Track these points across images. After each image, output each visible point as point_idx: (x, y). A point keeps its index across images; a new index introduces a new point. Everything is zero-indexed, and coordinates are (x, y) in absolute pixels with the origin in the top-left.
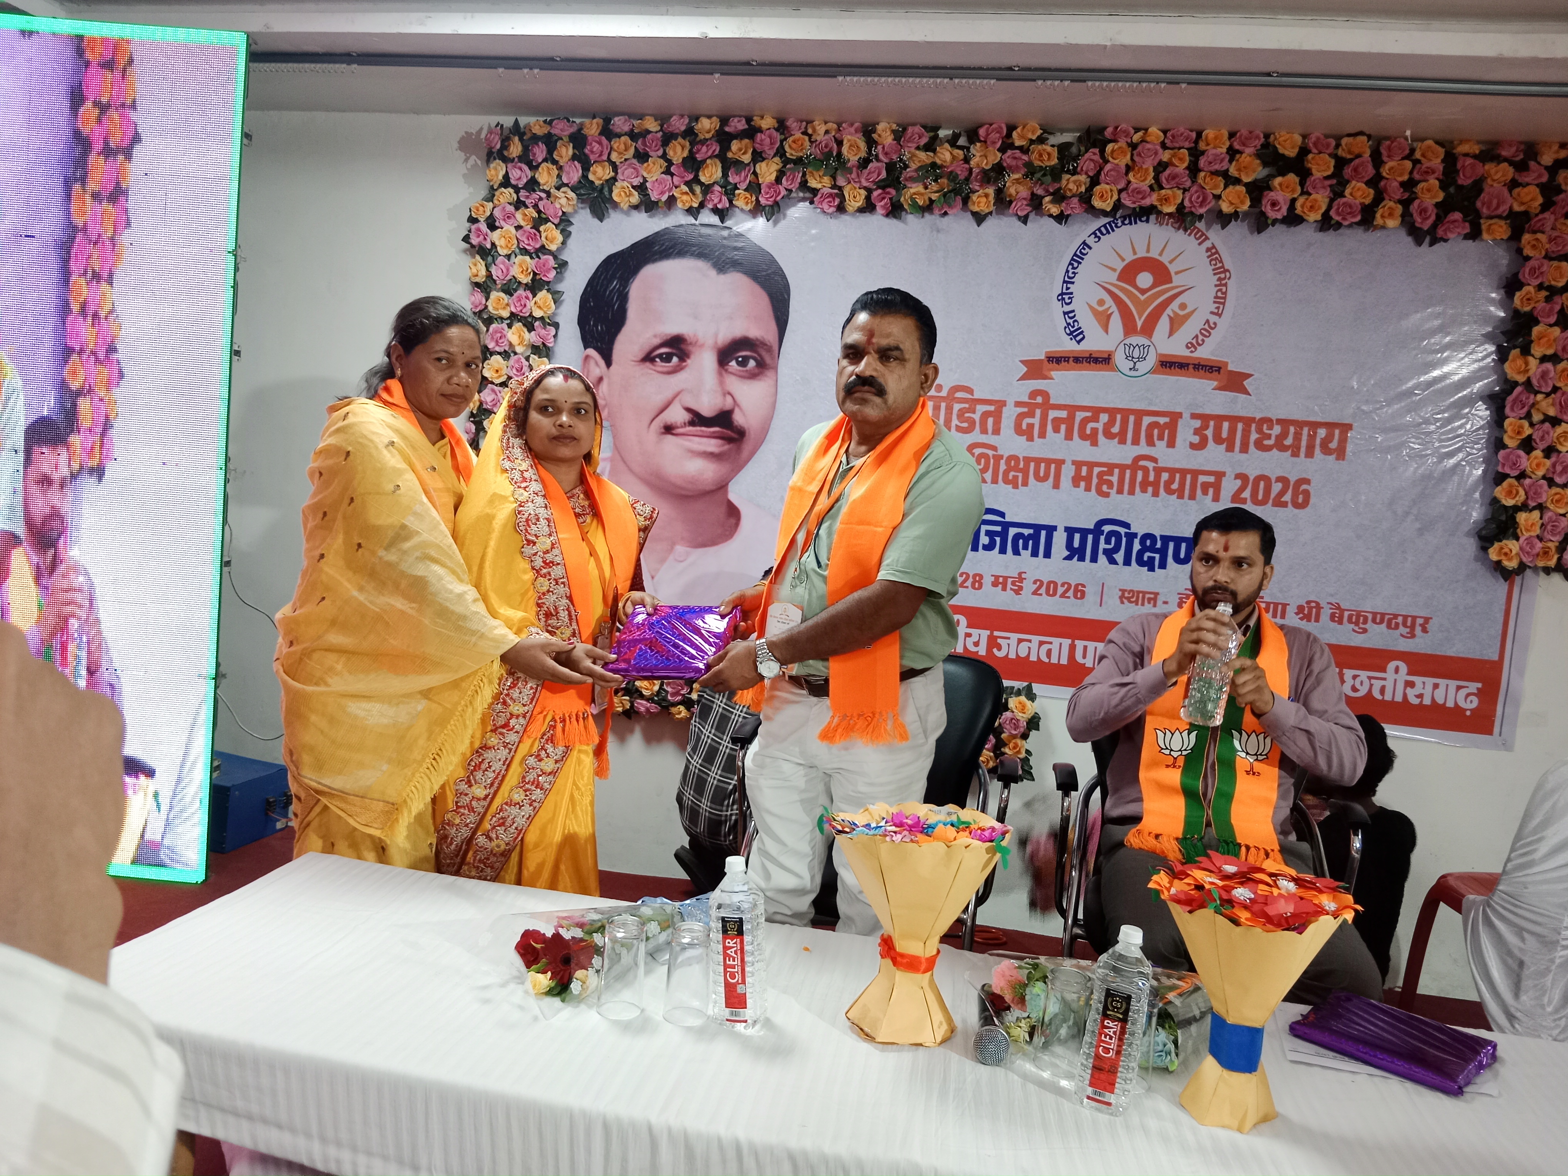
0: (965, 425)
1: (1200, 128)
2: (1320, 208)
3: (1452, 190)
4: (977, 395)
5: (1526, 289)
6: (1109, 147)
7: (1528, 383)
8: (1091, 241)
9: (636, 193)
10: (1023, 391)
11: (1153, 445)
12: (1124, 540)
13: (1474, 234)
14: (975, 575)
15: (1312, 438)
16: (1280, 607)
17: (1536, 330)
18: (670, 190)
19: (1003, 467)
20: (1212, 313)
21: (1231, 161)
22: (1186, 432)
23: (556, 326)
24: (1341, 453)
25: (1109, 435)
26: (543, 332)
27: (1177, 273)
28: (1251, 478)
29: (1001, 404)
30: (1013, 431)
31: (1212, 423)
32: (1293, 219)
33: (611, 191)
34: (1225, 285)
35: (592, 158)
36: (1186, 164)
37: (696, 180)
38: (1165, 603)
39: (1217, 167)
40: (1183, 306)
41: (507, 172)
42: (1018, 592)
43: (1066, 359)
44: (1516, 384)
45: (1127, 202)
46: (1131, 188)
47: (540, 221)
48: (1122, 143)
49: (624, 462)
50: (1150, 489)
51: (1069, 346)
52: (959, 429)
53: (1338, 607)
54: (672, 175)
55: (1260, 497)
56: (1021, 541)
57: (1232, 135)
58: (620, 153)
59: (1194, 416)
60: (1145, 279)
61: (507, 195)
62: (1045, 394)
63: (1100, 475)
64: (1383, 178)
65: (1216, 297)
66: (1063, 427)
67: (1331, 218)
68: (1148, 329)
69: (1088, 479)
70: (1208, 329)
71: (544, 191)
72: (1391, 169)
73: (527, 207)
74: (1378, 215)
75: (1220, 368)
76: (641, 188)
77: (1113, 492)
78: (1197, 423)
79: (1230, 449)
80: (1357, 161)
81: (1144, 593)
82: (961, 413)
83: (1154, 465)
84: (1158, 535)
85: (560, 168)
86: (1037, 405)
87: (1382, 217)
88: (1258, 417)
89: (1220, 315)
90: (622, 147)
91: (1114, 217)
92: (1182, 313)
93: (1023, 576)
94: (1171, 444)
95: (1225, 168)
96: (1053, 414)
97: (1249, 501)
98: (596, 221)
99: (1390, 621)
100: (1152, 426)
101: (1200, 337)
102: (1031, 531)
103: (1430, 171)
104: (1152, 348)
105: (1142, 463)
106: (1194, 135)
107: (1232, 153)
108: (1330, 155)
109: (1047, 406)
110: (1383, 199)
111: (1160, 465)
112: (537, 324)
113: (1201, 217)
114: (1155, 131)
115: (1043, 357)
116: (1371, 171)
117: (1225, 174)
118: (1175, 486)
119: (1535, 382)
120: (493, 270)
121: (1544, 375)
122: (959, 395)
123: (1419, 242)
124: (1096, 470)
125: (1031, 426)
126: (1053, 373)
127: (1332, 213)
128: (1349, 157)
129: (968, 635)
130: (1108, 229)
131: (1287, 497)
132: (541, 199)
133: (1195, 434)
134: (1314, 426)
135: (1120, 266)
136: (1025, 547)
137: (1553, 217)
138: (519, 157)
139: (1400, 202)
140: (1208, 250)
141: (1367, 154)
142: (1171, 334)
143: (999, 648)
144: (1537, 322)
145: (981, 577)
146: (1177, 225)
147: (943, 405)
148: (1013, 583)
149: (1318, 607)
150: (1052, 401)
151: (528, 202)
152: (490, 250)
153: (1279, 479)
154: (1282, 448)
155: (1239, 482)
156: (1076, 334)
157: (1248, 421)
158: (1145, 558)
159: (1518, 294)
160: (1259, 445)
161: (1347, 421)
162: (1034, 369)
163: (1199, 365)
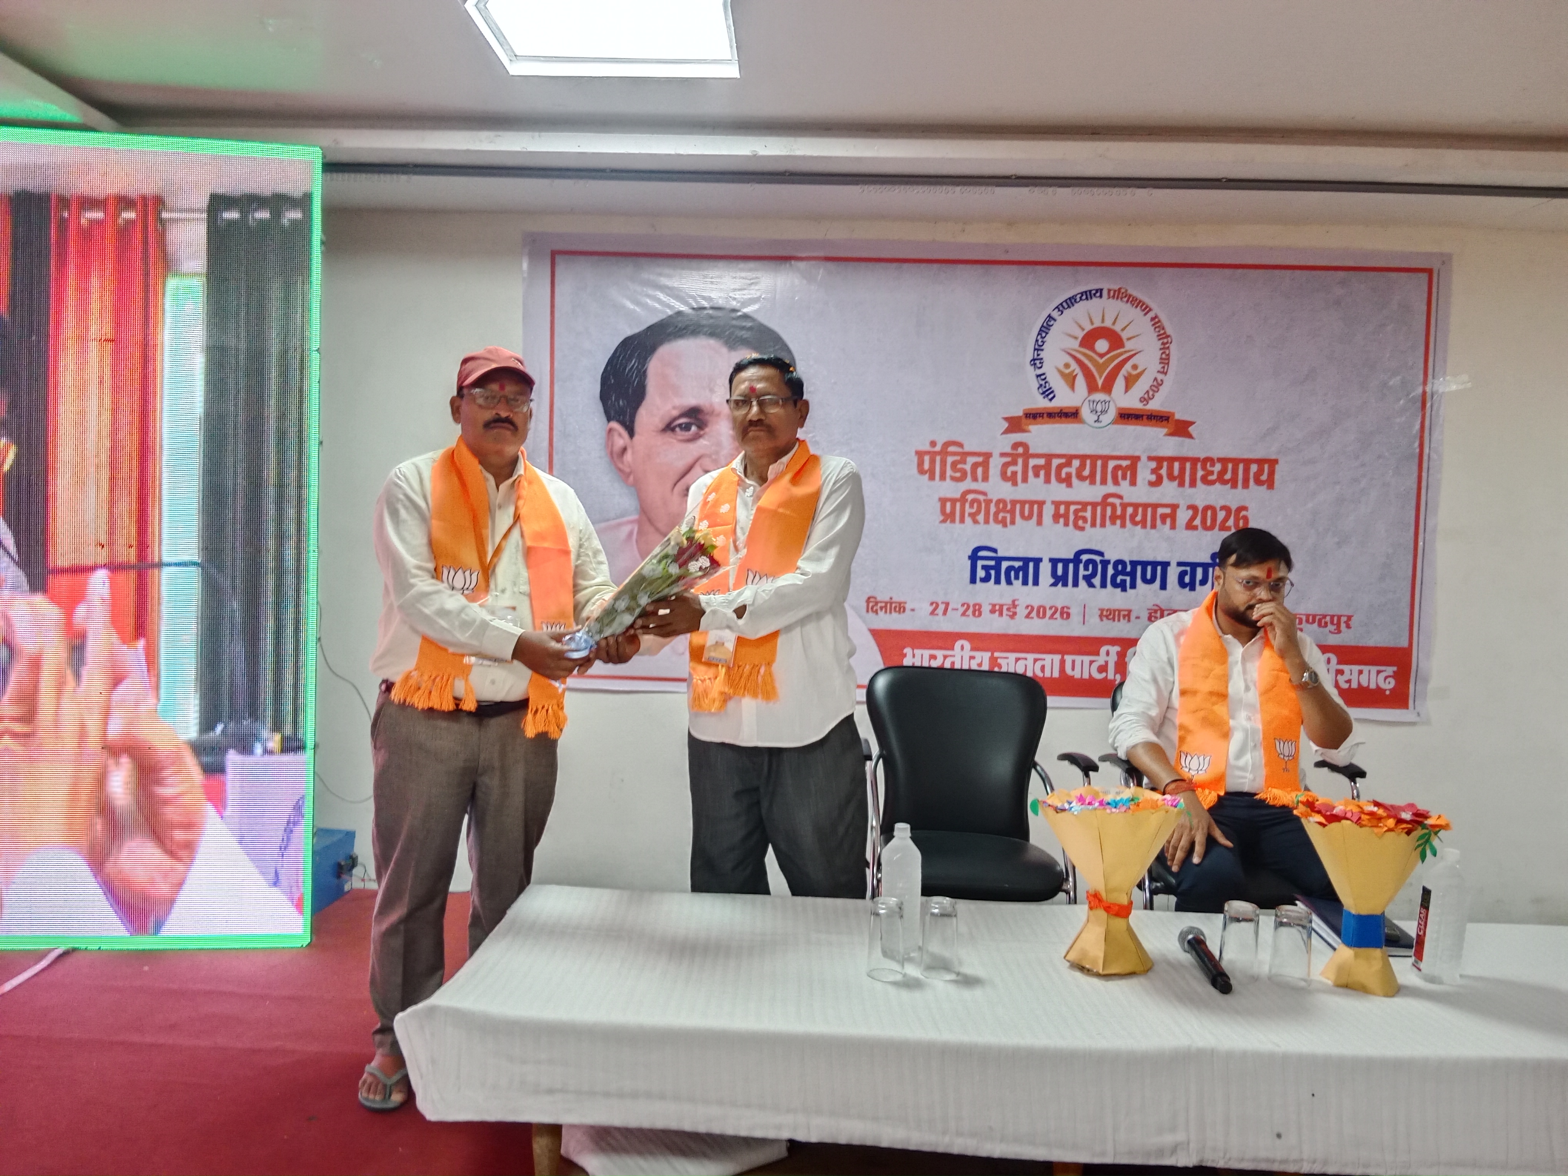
0: (958, 475)
4: (967, 448)
8: (1055, 314)
10: (1005, 443)
11: (1118, 484)
12: (1100, 567)
14: (975, 605)
15: (1247, 471)
19: (993, 509)
22: (1144, 473)
24: (1270, 484)
25: (1081, 478)
27: (1129, 339)
28: (1200, 509)
29: (987, 456)
30: (999, 478)
31: (1165, 464)
34: (1168, 348)
38: (1138, 618)
40: (1135, 367)
43: (1041, 415)
49: (652, 523)
50: (1118, 522)
51: (1042, 403)
52: (953, 479)
56: (1013, 573)
59: (1150, 459)
60: (1102, 345)
62: (1025, 446)
63: (1076, 512)
65: (1161, 359)
66: (1042, 473)
68: (1108, 387)
69: (1066, 516)
70: (1157, 385)
75: (1169, 418)
77: (1088, 526)
78: (1153, 465)
79: (1181, 484)
81: (1119, 611)
82: (954, 465)
83: (1120, 501)
86: (1019, 455)
88: (1202, 457)
89: (1166, 373)
92: (1134, 373)
93: (1017, 602)
94: (1133, 483)
96: (1032, 462)
97: (1200, 527)
99: (1320, 621)
100: (1117, 468)
104: (1112, 403)
105: (1111, 500)
109: (1027, 455)
111: (1126, 500)
115: (1021, 413)
118: (1139, 518)
122: (952, 449)
125: (1014, 474)
126: (1029, 427)
129: (972, 657)
130: (1069, 304)
131: (1231, 522)
133: (1152, 473)
134: (1247, 462)
135: (1080, 334)
136: (1017, 578)
140: (1152, 319)
142: (1126, 391)
143: (1000, 665)
145: (980, 606)
147: (938, 459)
148: (1008, 610)
150: (1031, 451)
153: (1223, 508)
154: (1225, 482)
155: (1190, 512)
156: (1048, 393)
157: (1194, 461)
158: (1118, 581)
160: (1205, 481)
161: (1273, 457)
162: (1015, 425)
163: (1151, 415)
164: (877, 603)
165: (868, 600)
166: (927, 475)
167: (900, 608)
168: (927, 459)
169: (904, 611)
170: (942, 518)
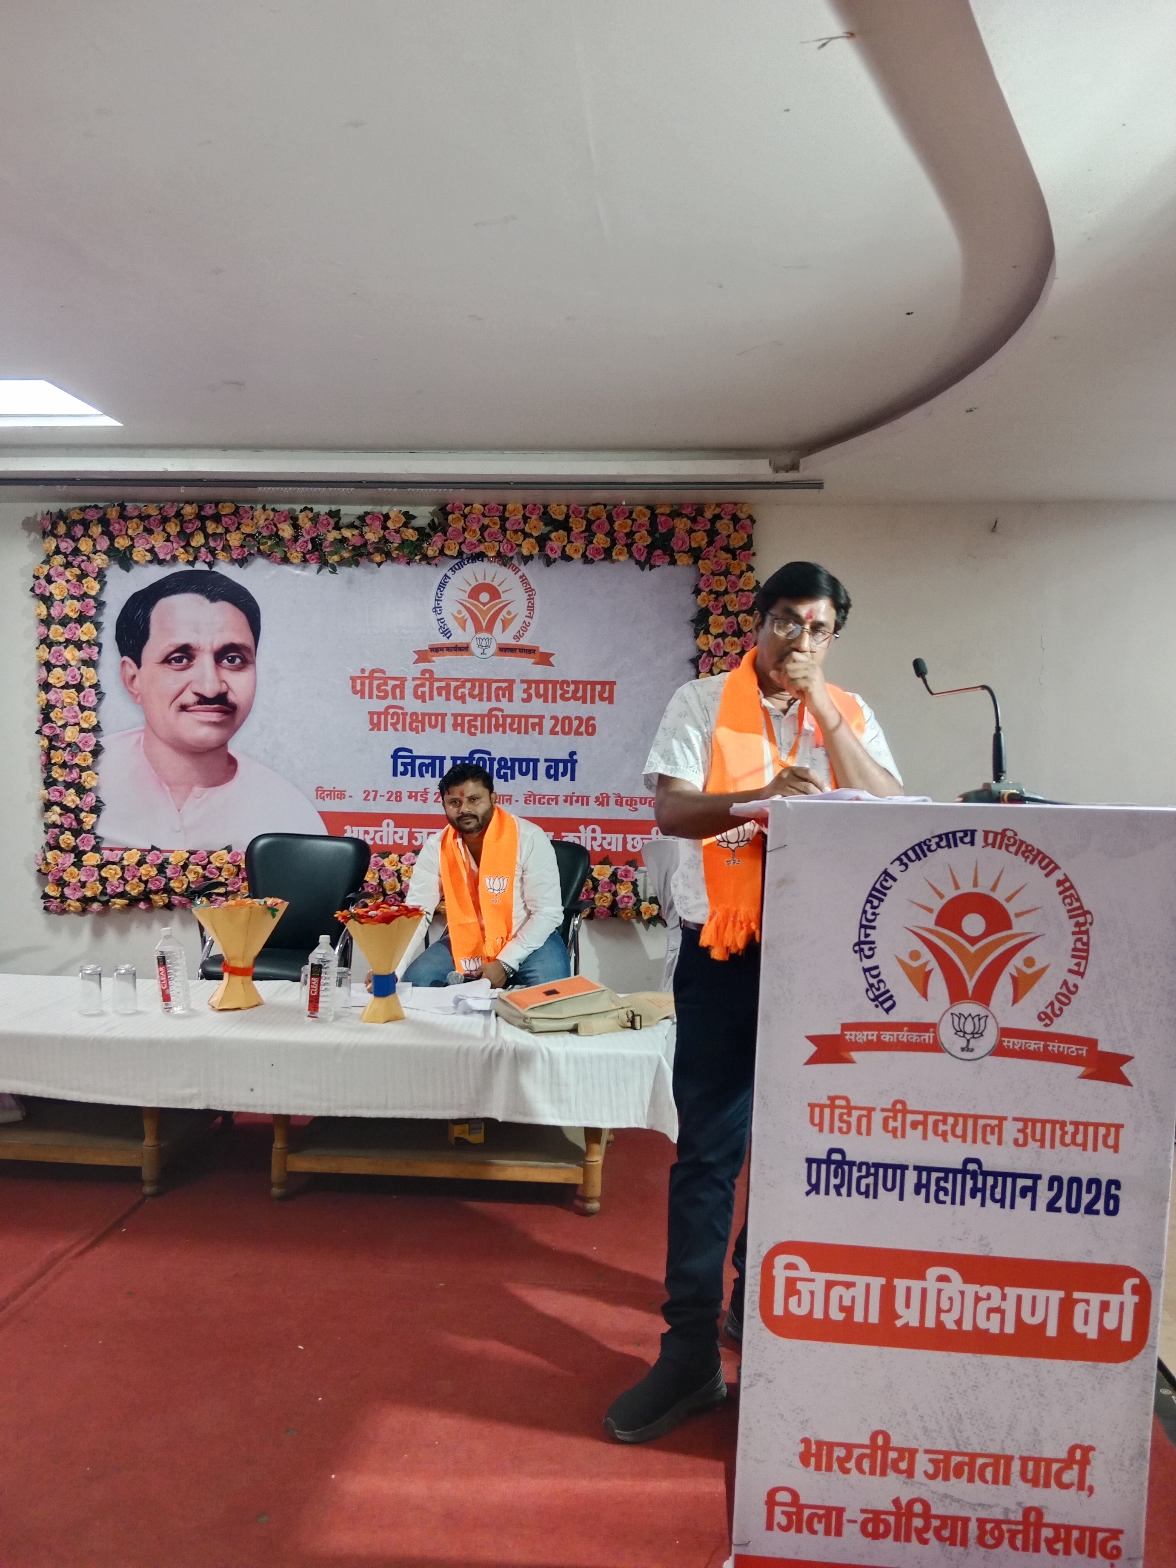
0: (382, 694)
1: (503, 503)
2: (579, 551)
3: (657, 535)
4: (388, 675)
5: (703, 594)
6: (450, 517)
7: (709, 650)
8: (450, 574)
9: (149, 554)
10: (415, 670)
11: (500, 701)
12: (488, 762)
13: (673, 562)
14: (397, 792)
15: (593, 690)
16: (585, 798)
17: (711, 619)
18: (172, 551)
19: (408, 720)
20: (526, 616)
21: (525, 523)
22: (518, 692)
23: (100, 645)
24: (611, 700)
25: (472, 696)
26: (89, 650)
27: (503, 592)
28: (560, 719)
29: (403, 680)
30: (412, 697)
31: (533, 685)
32: (567, 558)
33: (131, 554)
34: (533, 599)
35: (115, 533)
36: (498, 526)
37: (188, 544)
38: (517, 801)
39: (516, 528)
40: (509, 613)
41: (58, 545)
42: (425, 801)
43: (442, 649)
44: (703, 652)
45: (465, 550)
46: (467, 542)
47: (83, 576)
48: (457, 513)
49: (155, 733)
50: (501, 729)
51: (442, 640)
52: (379, 697)
53: (619, 796)
54: (172, 542)
55: (567, 730)
56: (424, 768)
57: (525, 507)
58: (134, 530)
59: (523, 681)
60: (484, 597)
61: (59, 559)
62: (431, 672)
63: (469, 721)
64: (616, 531)
65: (528, 607)
66: (444, 692)
67: (587, 557)
68: (490, 628)
69: (462, 725)
70: (525, 627)
71: (85, 555)
72: (620, 525)
73: (74, 567)
74: (614, 554)
75: (535, 651)
76: (151, 550)
77: (478, 732)
78: (525, 686)
79: (546, 701)
80: (598, 522)
81: (503, 796)
82: (379, 686)
83: (501, 713)
84: (508, 757)
85: (94, 540)
86: (426, 679)
87: (616, 554)
88: (560, 680)
89: (531, 618)
90: (135, 526)
91: (462, 558)
92: (509, 617)
93: (428, 790)
94: (511, 700)
95: (522, 527)
96: (437, 684)
97: (560, 733)
98: (124, 572)
99: (650, 802)
100: (498, 688)
101: (521, 632)
102: (430, 761)
103: (641, 525)
104: (493, 640)
105: (494, 713)
106: (501, 508)
107: (526, 519)
108: (582, 518)
109: (432, 679)
110: (616, 544)
111: (505, 713)
112: (84, 645)
113: (512, 558)
114: (477, 506)
115: (427, 648)
116: (607, 526)
117: (523, 531)
118: (515, 726)
119: (712, 649)
120: (52, 611)
121: (718, 646)
122: (376, 675)
123: (643, 569)
124: (467, 719)
125: (423, 693)
126: (434, 658)
127: (587, 553)
128: (593, 519)
129: (395, 833)
130: (460, 565)
131: (582, 729)
132: (83, 561)
133: (524, 692)
134: (593, 684)
135: (468, 589)
136: (427, 772)
137: (714, 550)
138: (65, 534)
139: (626, 545)
140: (521, 577)
141: (604, 518)
142: (504, 630)
143: (416, 840)
144: (712, 614)
145: (401, 793)
146: (500, 563)
147: (367, 682)
148: (421, 796)
149: (608, 797)
150: (435, 676)
151: (74, 563)
152: (49, 597)
153: (577, 718)
154: (576, 699)
155: (553, 722)
156: (446, 633)
157: (555, 683)
158: (502, 774)
159: (699, 597)
160: (563, 698)
161: (612, 680)
162: (422, 656)
163: (522, 649)
164: (324, 791)
165: (317, 790)
166: (359, 694)
167: (341, 795)
168: (359, 682)
169: (344, 798)
170: (371, 727)
